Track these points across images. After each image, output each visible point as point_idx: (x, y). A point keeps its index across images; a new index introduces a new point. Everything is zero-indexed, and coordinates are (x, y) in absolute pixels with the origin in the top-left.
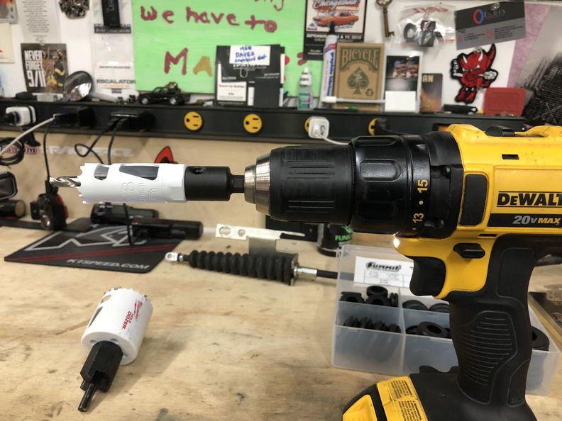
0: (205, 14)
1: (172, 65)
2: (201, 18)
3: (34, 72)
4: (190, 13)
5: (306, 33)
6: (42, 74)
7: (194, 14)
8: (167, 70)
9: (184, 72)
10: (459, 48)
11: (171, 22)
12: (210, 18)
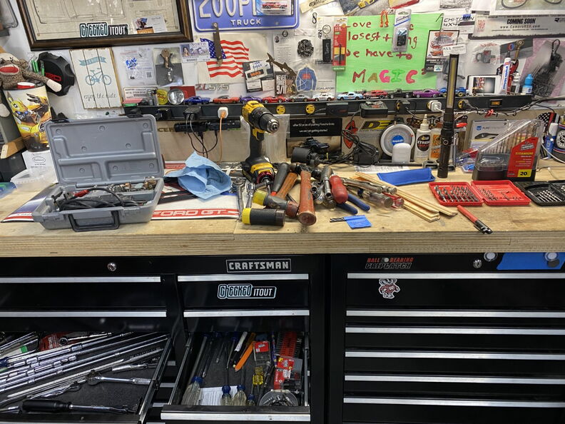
0: (376, 52)
1: (357, 78)
2: (374, 54)
3: (281, 86)
4: (368, 52)
5: (426, 59)
6: (285, 88)
7: (370, 52)
8: (354, 81)
9: (363, 81)
10: (501, 63)
11: (357, 57)
12: (378, 54)
